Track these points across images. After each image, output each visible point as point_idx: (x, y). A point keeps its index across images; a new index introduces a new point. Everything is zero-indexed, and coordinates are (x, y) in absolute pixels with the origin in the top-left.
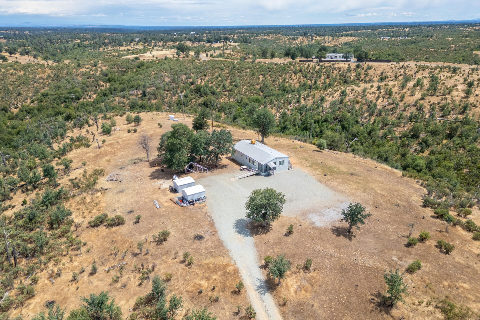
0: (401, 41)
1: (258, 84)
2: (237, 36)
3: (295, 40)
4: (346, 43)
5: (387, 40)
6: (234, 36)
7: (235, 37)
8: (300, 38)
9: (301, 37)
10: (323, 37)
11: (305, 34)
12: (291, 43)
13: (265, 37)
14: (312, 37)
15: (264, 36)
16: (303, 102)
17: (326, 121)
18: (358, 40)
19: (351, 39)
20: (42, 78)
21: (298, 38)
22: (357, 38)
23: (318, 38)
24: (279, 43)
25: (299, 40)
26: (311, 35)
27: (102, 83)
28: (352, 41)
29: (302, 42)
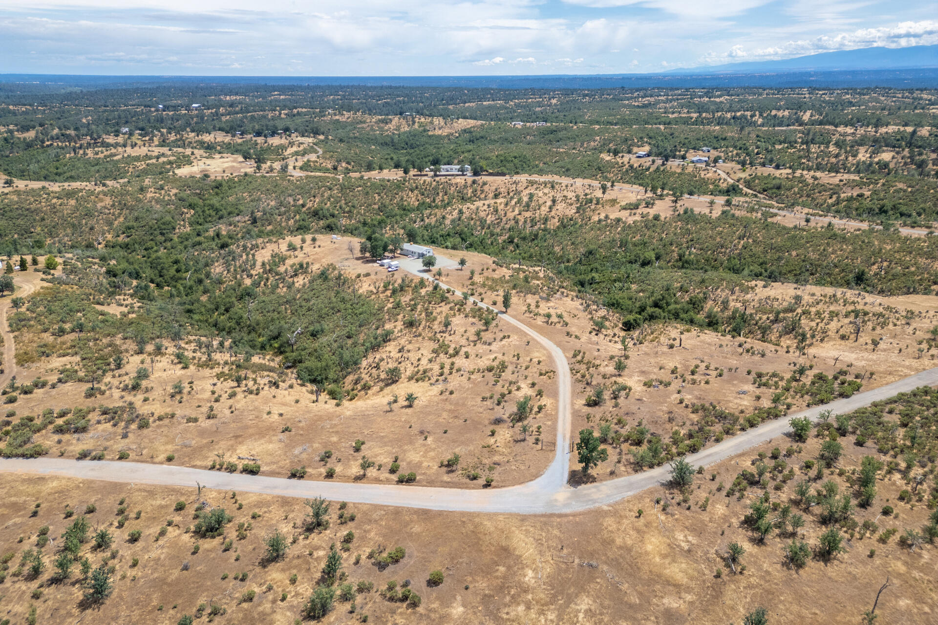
0: (538, 128)
1: (375, 204)
2: (286, 114)
3: (387, 123)
4: (465, 130)
5: (519, 127)
6: (280, 114)
7: (283, 116)
8: (396, 120)
9: (396, 119)
10: (430, 119)
11: (401, 114)
12: (381, 129)
13: (337, 117)
14: (413, 118)
15: (335, 115)
16: (427, 221)
17: (449, 235)
18: (482, 125)
19: (472, 122)
20: (105, 208)
21: (391, 120)
22: (480, 122)
23: (423, 120)
24: (363, 128)
25: (393, 123)
26: (411, 115)
27: (186, 210)
28: (474, 127)
29: (398, 128)
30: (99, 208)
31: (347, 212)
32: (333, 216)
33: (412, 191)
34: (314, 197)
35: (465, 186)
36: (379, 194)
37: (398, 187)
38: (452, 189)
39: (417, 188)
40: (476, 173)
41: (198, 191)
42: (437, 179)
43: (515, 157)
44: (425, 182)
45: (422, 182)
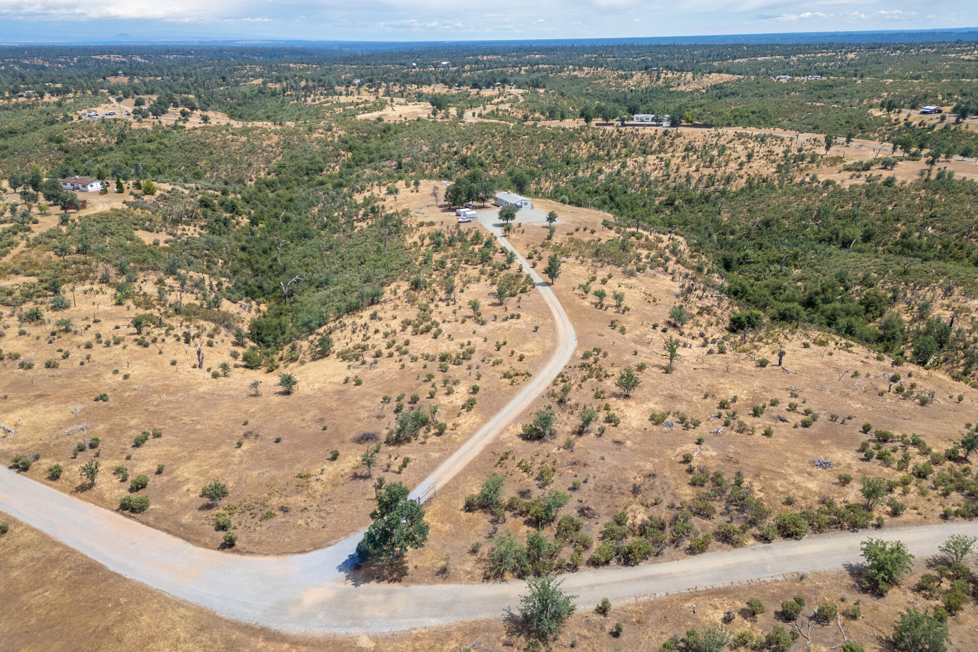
0: (809, 82)
1: (536, 155)
2: (526, 71)
3: (626, 79)
4: (715, 86)
5: (784, 81)
6: (520, 70)
7: (522, 72)
8: (637, 76)
9: (639, 74)
10: (679, 74)
11: (646, 68)
12: (619, 85)
13: (576, 73)
14: (659, 73)
15: (574, 70)
16: (580, 174)
17: (596, 192)
18: (739, 80)
19: (726, 77)
20: (270, 146)
21: (632, 76)
22: (736, 77)
23: (670, 75)
24: (599, 84)
25: (635, 78)
26: (658, 70)
27: (343, 153)
28: (728, 82)
29: (639, 83)
30: (264, 145)
31: (500, 162)
32: (482, 165)
33: (586, 141)
34: (472, 144)
35: (653, 138)
36: (545, 144)
37: (572, 136)
38: (636, 140)
39: (593, 138)
40: (674, 123)
41: (365, 135)
42: (623, 129)
43: (753, 113)
44: (604, 132)
45: (601, 132)
